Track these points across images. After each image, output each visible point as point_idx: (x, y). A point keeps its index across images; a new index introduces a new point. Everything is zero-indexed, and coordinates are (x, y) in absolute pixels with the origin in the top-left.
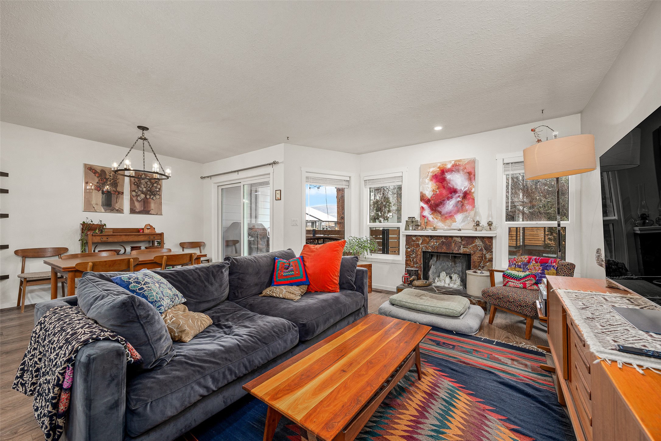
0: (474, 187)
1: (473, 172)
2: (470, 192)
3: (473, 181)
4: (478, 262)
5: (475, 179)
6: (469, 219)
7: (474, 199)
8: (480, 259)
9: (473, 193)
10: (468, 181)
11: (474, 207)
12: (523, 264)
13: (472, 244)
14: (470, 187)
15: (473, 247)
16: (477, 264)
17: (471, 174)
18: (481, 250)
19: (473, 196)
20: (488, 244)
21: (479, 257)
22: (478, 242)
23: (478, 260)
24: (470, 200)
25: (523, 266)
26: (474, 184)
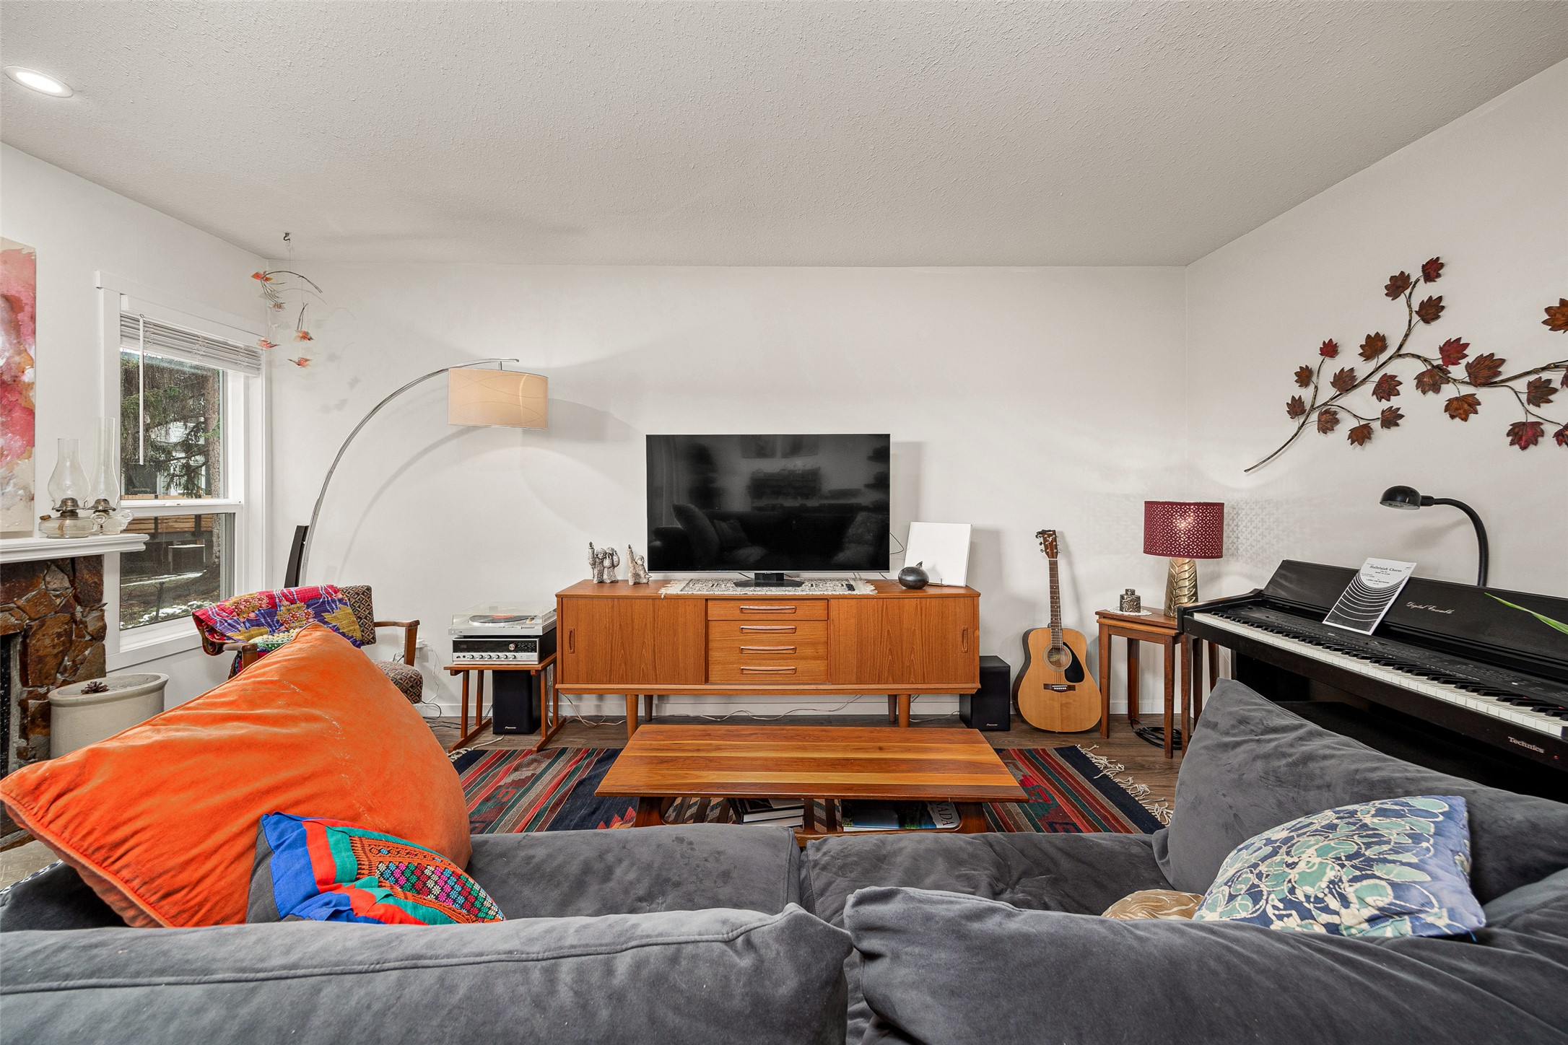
0: (32, 363)
1: (29, 302)
2: (15, 379)
3: (30, 340)
4: (56, 655)
5: (34, 333)
6: (10, 489)
7: (31, 412)
8: (63, 642)
9: (30, 386)
10: (7, 333)
11: (31, 443)
12: (262, 614)
13: (27, 591)
14: (17, 359)
15: (35, 602)
16: (52, 662)
17: (21, 309)
18: (67, 608)
19: (27, 399)
20: (90, 581)
21: (59, 635)
22: (58, 583)
23: (54, 647)
24: (17, 414)
25: (264, 618)
26: (32, 353)
